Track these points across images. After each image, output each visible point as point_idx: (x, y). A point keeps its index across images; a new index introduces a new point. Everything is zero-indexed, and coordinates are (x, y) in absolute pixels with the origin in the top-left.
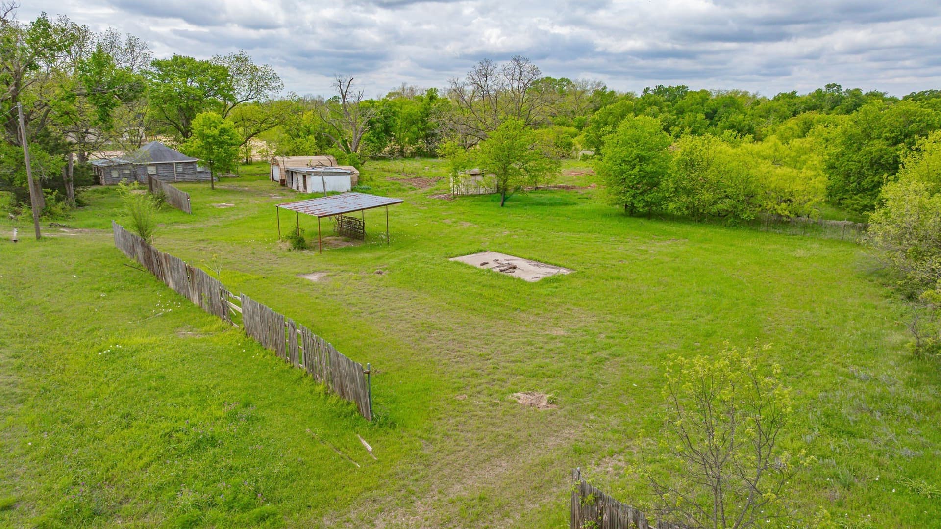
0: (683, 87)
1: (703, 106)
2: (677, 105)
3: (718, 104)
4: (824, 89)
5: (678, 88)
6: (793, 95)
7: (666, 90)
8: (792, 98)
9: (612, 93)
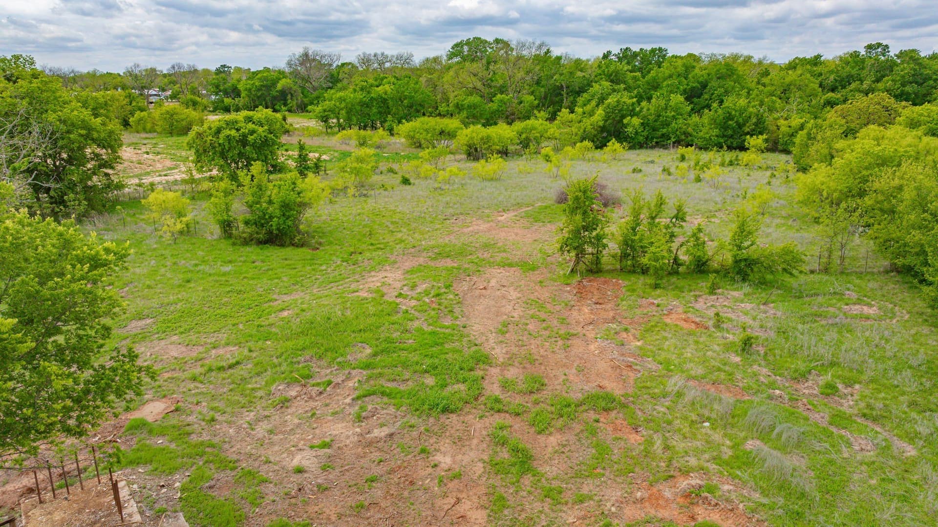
0: (660, 49)
1: (686, 78)
2: (649, 77)
3: (709, 75)
4: (863, 52)
5: (653, 51)
6: (816, 61)
7: (635, 55)
8: (816, 64)
9: (559, 58)
